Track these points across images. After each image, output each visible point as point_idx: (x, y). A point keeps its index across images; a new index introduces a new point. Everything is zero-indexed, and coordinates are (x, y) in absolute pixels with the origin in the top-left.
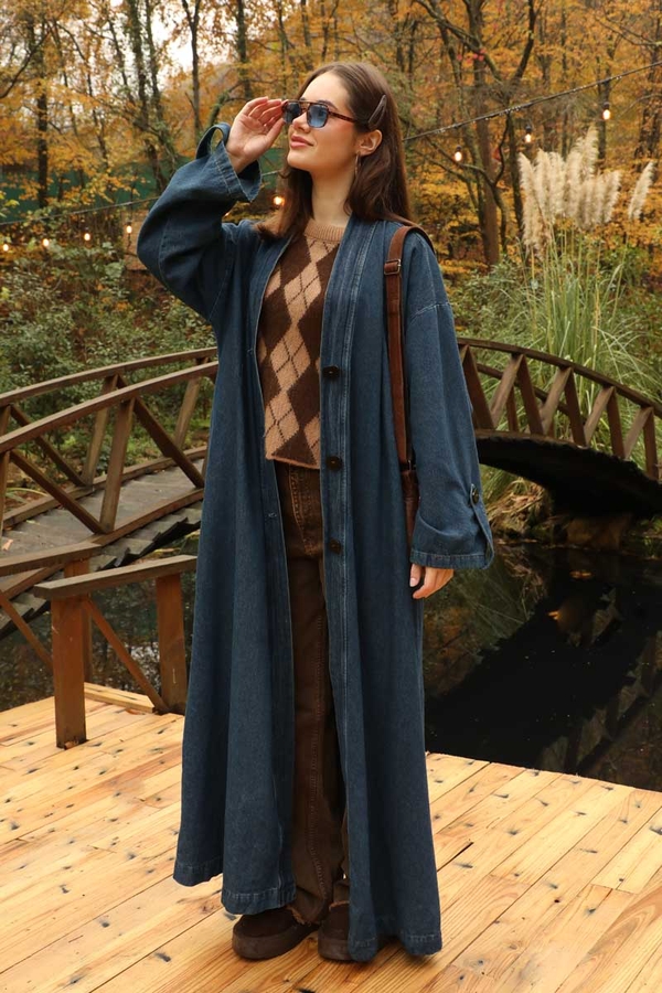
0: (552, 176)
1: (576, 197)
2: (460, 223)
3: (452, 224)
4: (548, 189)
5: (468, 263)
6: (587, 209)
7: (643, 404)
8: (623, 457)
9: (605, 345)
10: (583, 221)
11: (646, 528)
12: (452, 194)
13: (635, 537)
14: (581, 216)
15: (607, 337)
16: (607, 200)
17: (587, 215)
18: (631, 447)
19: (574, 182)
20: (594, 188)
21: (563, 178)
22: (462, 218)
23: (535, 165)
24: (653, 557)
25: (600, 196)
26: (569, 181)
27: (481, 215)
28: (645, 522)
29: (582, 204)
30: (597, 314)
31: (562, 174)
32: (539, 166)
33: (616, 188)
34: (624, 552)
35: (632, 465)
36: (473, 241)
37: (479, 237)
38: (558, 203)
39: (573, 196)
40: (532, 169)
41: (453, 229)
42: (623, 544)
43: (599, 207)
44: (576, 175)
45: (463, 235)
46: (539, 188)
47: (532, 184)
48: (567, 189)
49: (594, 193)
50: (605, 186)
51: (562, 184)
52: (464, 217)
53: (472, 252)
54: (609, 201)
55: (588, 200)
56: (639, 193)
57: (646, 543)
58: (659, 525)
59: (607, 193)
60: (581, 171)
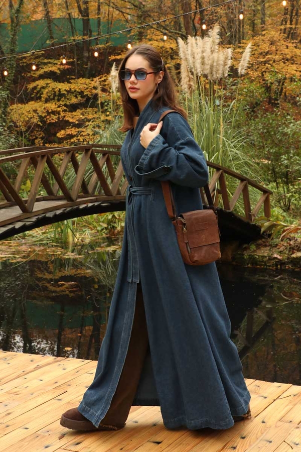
0: (195, 51)
1: (208, 62)
4: (194, 58)
6: (214, 69)
7: (242, 180)
10: (213, 76)
11: (246, 249)
13: (239, 254)
16: (225, 64)
17: (214, 73)
19: (207, 54)
20: (218, 58)
21: (201, 52)
23: (187, 43)
24: (249, 265)
25: (221, 62)
26: (204, 54)
28: (245, 246)
29: (212, 67)
30: (221, 128)
32: (189, 44)
33: (230, 58)
34: (234, 263)
38: (199, 66)
39: (206, 62)
40: (185, 46)
42: (233, 258)
44: (208, 50)
46: (189, 57)
47: (185, 55)
48: (203, 58)
49: (218, 60)
50: (224, 56)
51: (200, 55)
54: (226, 65)
55: (215, 64)
56: (244, 60)
57: (245, 258)
58: (253, 247)
59: (225, 60)
60: (211, 48)
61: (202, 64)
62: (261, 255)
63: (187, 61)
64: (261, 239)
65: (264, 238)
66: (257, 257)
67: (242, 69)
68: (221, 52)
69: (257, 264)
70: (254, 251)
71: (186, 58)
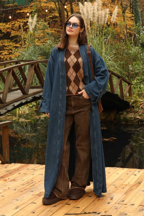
0: (89, 9)
1: (96, 16)
2: (52, 16)
3: (50, 16)
4: (88, 13)
5: (55, 29)
6: (100, 19)
7: (119, 77)
8: (114, 93)
9: (106, 59)
10: (99, 23)
11: (121, 114)
12: (50, 6)
13: (118, 117)
14: (98, 21)
15: (107, 57)
16: (105, 17)
17: (100, 21)
18: (116, 90)
19: (96, 11)
20: (102, 13)
21: (92, 10)
22: (53, 15)
23: (84, 5)
24: (124, 123)
25: (103, 16)
26: (94, 11)
27: (60, 14)
28: (121, 112)
29: (98, 18)
30: (104, 50)
31: (92, 9)
32: (85, 6)
33: (108, 13)
34: (115, 122)
35: (117, 95)
36: (56, 21)
37: (59, 21)
38: (91, 17)
40: (83, 6)
41: (50, 18)
42: (115, 119)
43: (103, 19)
44: (96, 9)
45: (53, 20)
46: (85, 12)
47: (83, 11)
48: (94, 13)
49: (101, 15)
50: (105, 12)
51: (92, 12)
52: (54, 14)
53: (56, 25)
55: (100, 17)
56: (114, 15)
57: (121, 119)
58: (125, 113)
59: (105, 15)
60: (98, 8)
61: (93, 17)
62: (130, 117)
63: (84, 15)
64: (129, 109)
65: (130, 108)
66: (128, 118)
67: (113, 19)
68: (103, 10)
69: (128, 122)
70: (126, 115)
71: (84, 13)
